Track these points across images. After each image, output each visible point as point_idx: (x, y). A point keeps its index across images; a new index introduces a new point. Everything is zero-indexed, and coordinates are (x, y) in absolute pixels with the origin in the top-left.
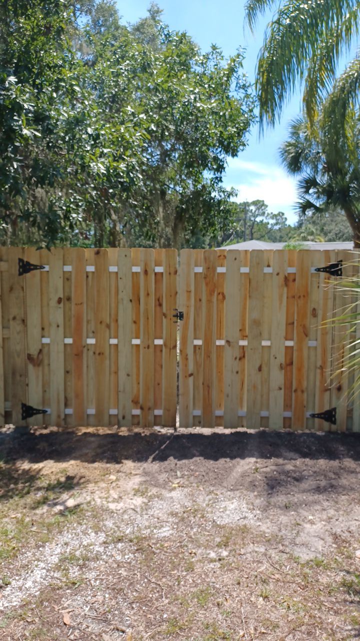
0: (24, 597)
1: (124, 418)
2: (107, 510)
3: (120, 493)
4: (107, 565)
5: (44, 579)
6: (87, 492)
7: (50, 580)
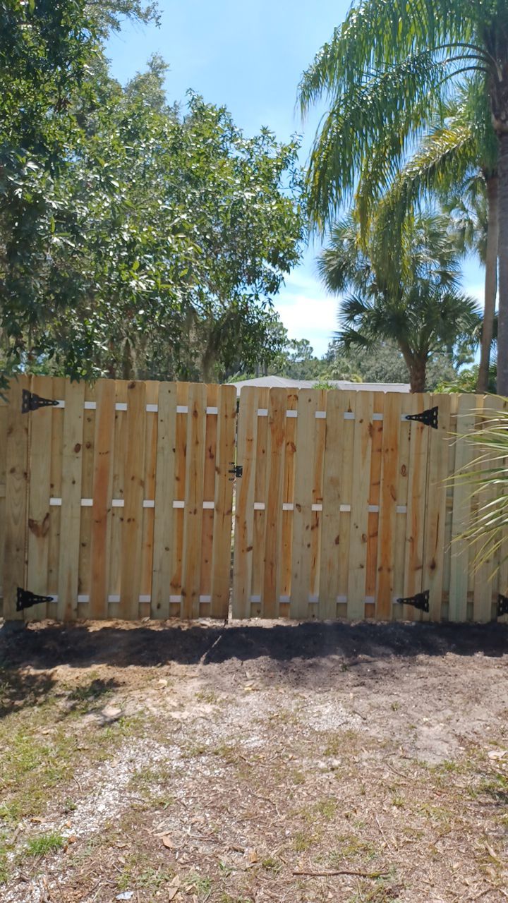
0: (101, 821)
1: (159, 607)
2: (170, 719)
3: (179, 700)
4: (195, 781)
5: (120, 801)
6: (133, 700)
7: (128, 802)
